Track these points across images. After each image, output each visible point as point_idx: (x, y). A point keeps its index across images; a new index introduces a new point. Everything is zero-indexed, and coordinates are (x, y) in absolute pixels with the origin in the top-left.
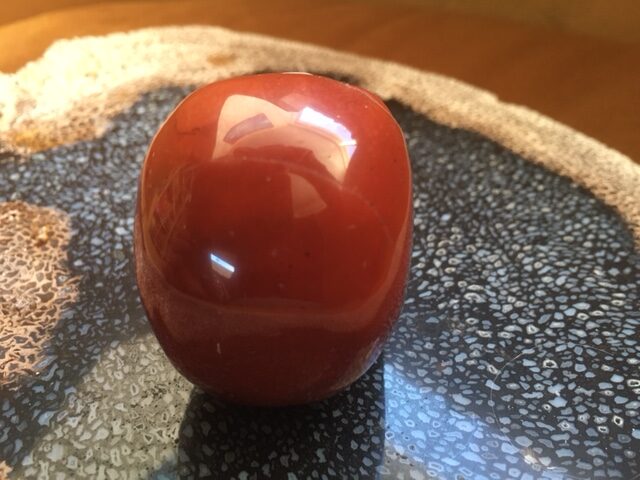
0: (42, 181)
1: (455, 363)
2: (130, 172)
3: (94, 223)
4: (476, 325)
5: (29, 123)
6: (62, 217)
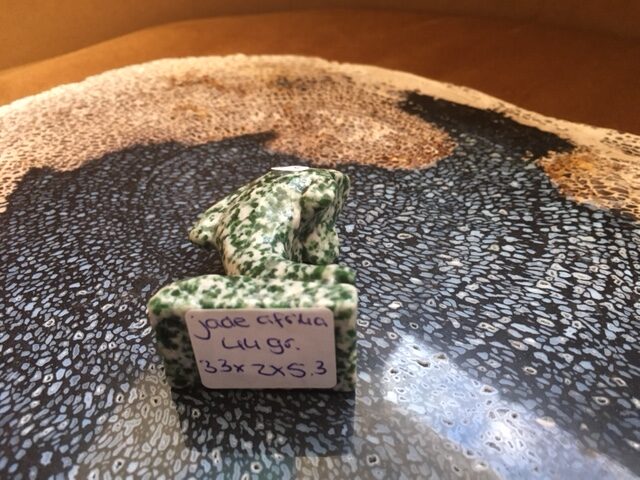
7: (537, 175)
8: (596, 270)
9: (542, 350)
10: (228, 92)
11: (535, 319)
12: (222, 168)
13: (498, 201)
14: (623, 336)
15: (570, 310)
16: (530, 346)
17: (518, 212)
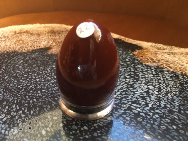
7: (133, 57)
8: (155, 85)
9: (142, 112)
10: (34, 35)
11: (139, 102)
12: (33, 59)
13: (123, 65)
14: (166, 105)
15: (149, 98)
16: (138, 111)
17: (129, 68)
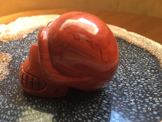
0: (7, 48)
1: (105, 92)
2: (29, 46)
3: (17, 57)
4: (112, 83)
5: (7, 35)
6: (10, 56)
